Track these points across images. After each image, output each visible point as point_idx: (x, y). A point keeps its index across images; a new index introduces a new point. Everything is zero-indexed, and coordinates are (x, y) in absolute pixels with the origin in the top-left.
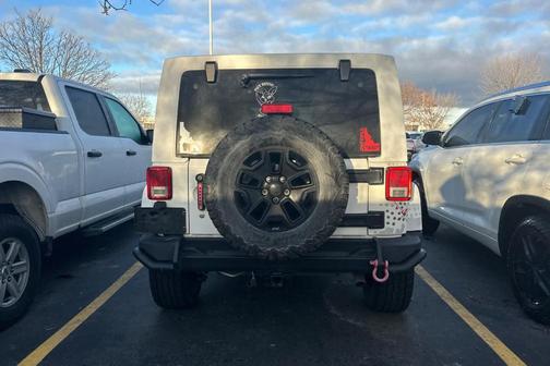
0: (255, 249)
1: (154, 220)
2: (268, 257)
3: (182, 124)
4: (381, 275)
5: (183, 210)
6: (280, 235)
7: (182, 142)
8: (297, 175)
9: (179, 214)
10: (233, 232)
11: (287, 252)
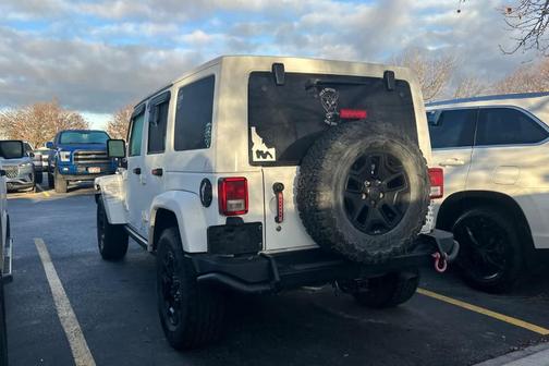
0: (365, 254)
1: (231, 238)
2: (373, 261)
3: (253, 129)
4: (441, 266)
5: (260, 223)
6: (382, 237)
7: (254, 149)
8: (393, 177)
9: (256, 230)
10: (346, 239)
11: (390, 254)
